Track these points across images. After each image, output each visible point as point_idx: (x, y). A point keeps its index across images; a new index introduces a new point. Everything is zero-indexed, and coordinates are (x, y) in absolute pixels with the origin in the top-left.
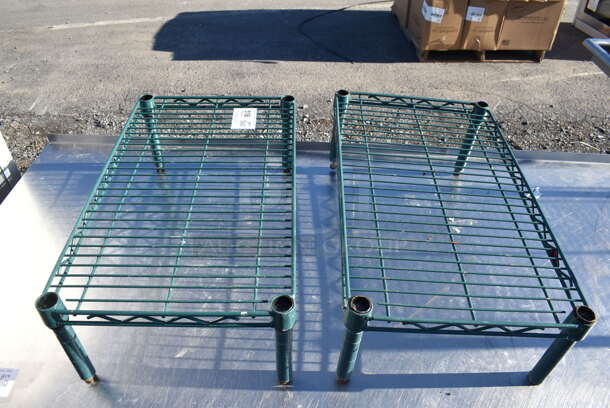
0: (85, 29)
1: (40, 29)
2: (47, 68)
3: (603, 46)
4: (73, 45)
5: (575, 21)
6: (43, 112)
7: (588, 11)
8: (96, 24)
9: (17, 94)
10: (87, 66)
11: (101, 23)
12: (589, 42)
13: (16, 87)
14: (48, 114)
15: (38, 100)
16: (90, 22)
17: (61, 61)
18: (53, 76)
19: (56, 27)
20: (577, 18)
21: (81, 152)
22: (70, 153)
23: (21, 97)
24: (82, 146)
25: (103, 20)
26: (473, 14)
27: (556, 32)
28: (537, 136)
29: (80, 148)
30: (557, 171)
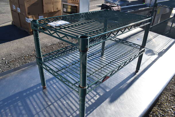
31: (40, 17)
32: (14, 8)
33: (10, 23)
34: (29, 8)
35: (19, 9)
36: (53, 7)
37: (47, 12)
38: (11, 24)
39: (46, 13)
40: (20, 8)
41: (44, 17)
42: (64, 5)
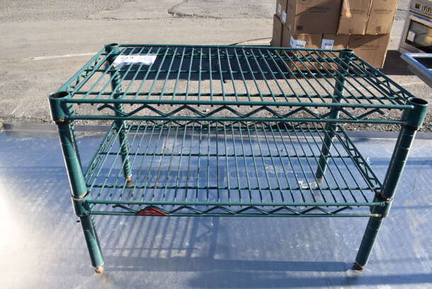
0: (56, 59)
1: (26, 59)
2: (26, 86)
3: (416, 58)
4: (47, 70)
5: (399, 49)
6: (21, 115)
7: (408, 42)
8: (64, 56)
9: (5, 103)
10: (55, 84)
11: (68, 56)
12: (405, 56)
13: (4, 98)
14: (24, 117)
15: (18, 107)
16: (61, 55)
17: (37, 81)
18: (31, 91)
19: (36, 59)
20: (400, 47)
21: (26, 137)
22: (18, 137)
23: (6, 105)
24: (28, 132)
25: (69, 53)
26: (326, 44)
27: (385, 56)
28: (375, 128)
29: (26, 134)
30: (383, 145)
31: (324, 41)
32: (279, 11)
33: (268, 42)
34: (302, 15)
35: (285, 14)
36: (367, 23)
37: (346, 32)
38: (269, 44)
39: (342, 35)
40: (286, 12)
41: (335, 44)
42: (414, 23)
